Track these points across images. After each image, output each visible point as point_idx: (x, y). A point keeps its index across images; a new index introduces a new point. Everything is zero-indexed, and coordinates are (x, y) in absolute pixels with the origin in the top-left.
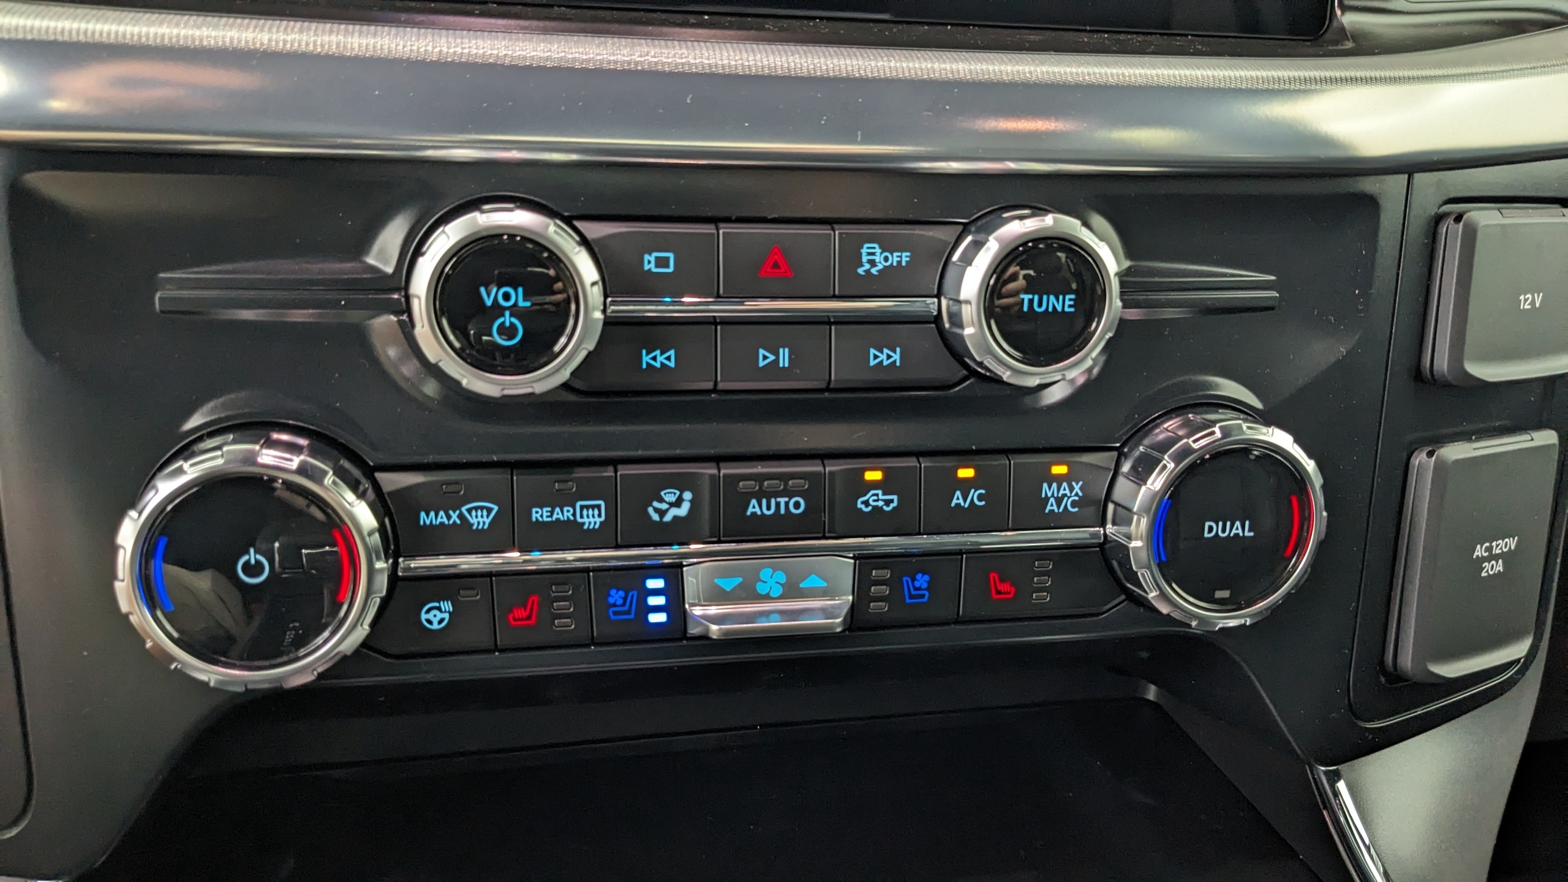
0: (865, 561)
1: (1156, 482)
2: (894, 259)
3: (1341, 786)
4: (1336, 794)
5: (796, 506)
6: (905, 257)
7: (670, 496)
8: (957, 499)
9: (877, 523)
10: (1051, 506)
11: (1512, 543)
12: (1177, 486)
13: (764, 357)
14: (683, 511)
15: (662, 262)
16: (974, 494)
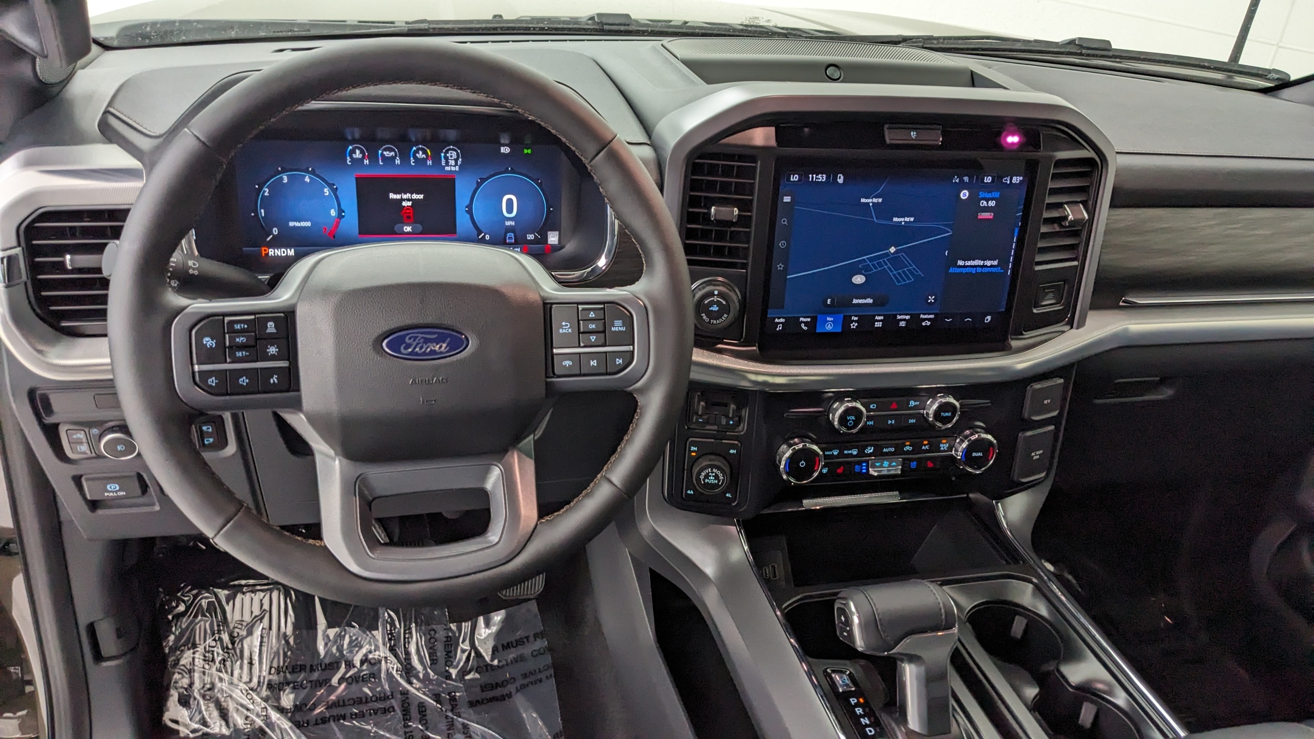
0: (904, 459)
1: (964, 445)
2: (916, 403)
3: (999, 504)
4: (998, 506)
5: (893, 450)
6: (918, 403)
7: (869, 448)
8: (923, 448)
9: (908, 452)
10: (942, 449)
11: (1041, 452)
12: (968, 446)
13: (890, 422)
14: (871, 451)
15: (874, 406)
16: (927, 447)
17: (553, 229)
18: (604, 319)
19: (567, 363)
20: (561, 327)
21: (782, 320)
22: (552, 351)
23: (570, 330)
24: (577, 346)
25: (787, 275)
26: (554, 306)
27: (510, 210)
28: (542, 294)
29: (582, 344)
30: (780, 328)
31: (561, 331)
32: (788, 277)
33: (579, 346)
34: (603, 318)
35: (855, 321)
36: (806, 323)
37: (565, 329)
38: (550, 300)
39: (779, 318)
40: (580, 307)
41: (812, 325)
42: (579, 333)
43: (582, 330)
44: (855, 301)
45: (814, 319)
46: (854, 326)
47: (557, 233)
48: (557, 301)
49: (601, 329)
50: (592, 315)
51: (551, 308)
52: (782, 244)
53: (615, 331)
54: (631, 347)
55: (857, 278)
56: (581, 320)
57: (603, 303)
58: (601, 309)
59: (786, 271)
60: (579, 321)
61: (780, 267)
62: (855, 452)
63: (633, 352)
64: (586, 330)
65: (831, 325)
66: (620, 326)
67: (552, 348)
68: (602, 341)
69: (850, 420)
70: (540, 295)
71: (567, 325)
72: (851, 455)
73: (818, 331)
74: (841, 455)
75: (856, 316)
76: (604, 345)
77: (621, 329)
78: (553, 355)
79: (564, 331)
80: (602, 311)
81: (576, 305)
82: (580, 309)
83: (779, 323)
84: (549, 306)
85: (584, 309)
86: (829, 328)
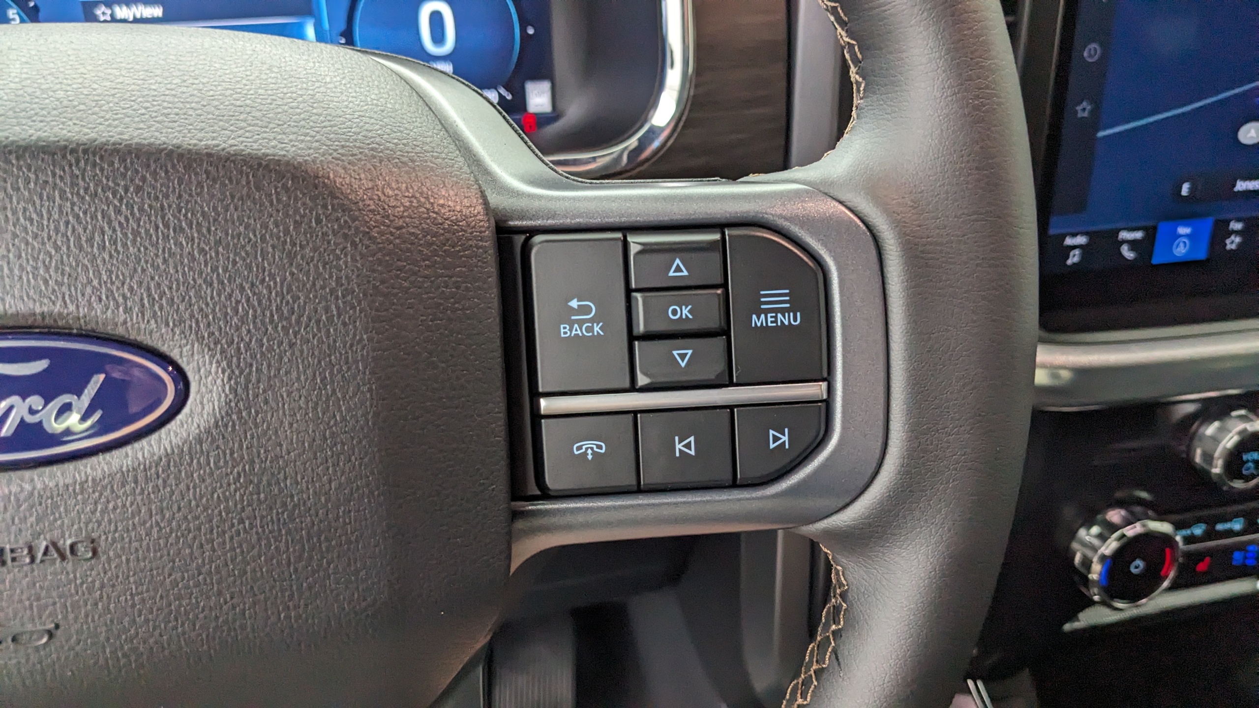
17: (537, 76)
18: (725, 285)
19: (589, 447)
20: (566, 316)
21: (1081, 240)
22: (535, 407)
23: (597, 329)
24: (627, 384)
25: (1097, 131)
26: (538, 238)
27: (438, 37)
28: (494, 199)
29: (642, 380)
30: (1074, 258)
31: (564, 331)
32: (1101, 134)
33: (633, 388)
34: (719, 280)
35: (1237, 233)
36: (1133, 244)
37: (581, 323)
38: (522, 218)
39: (1074, 235)
40: (636, 242)
41: (1143, 247)
42: (632, 338)
43: (641, 327)
44: (1241, 186)
45: (1151, 233)
46: (1233, 243)
47: (546, 86)
48: (550, 222)
49: (713, 321)
50: (678, 270)
51: (526, 249)
52: (1091, 52)
53: (765, 329)
54: (824, 385)
55: (1249, 131)
56: (638, 290)
57: (719, 226)
58: (710, 246)
59: (1095, 123)
60: (629, 291)
61: (1084, 110)
62: (1237, 525)
63: (828, 403)
64: (659, 327)
65: (1185, 243)
66: (783, 311)
67: (536, 395)
68: (714, 369)
69: (1248, 461)
70: (486, 203)
71: (587, 310)
72: (1230, 533)
73: (1155, 260)
74: (1211, 534)
75: (1238, 220)
76: (726, 381)
77: (784, 320)
78: (537, 417)
79: (577, 331)
80: (717, 257)
81: (619, 235)
82: (634, 249)
83: (1074, 247)
84: (520, 239)
85: (647, 250)
86: (1181, 250)
